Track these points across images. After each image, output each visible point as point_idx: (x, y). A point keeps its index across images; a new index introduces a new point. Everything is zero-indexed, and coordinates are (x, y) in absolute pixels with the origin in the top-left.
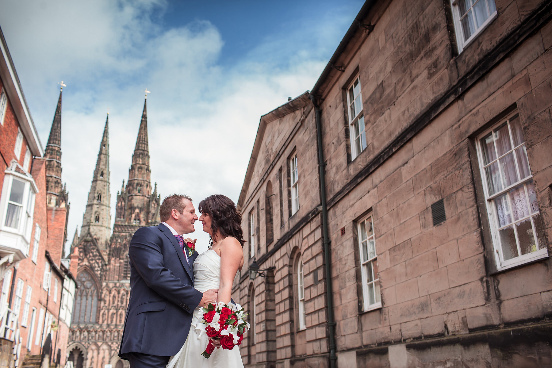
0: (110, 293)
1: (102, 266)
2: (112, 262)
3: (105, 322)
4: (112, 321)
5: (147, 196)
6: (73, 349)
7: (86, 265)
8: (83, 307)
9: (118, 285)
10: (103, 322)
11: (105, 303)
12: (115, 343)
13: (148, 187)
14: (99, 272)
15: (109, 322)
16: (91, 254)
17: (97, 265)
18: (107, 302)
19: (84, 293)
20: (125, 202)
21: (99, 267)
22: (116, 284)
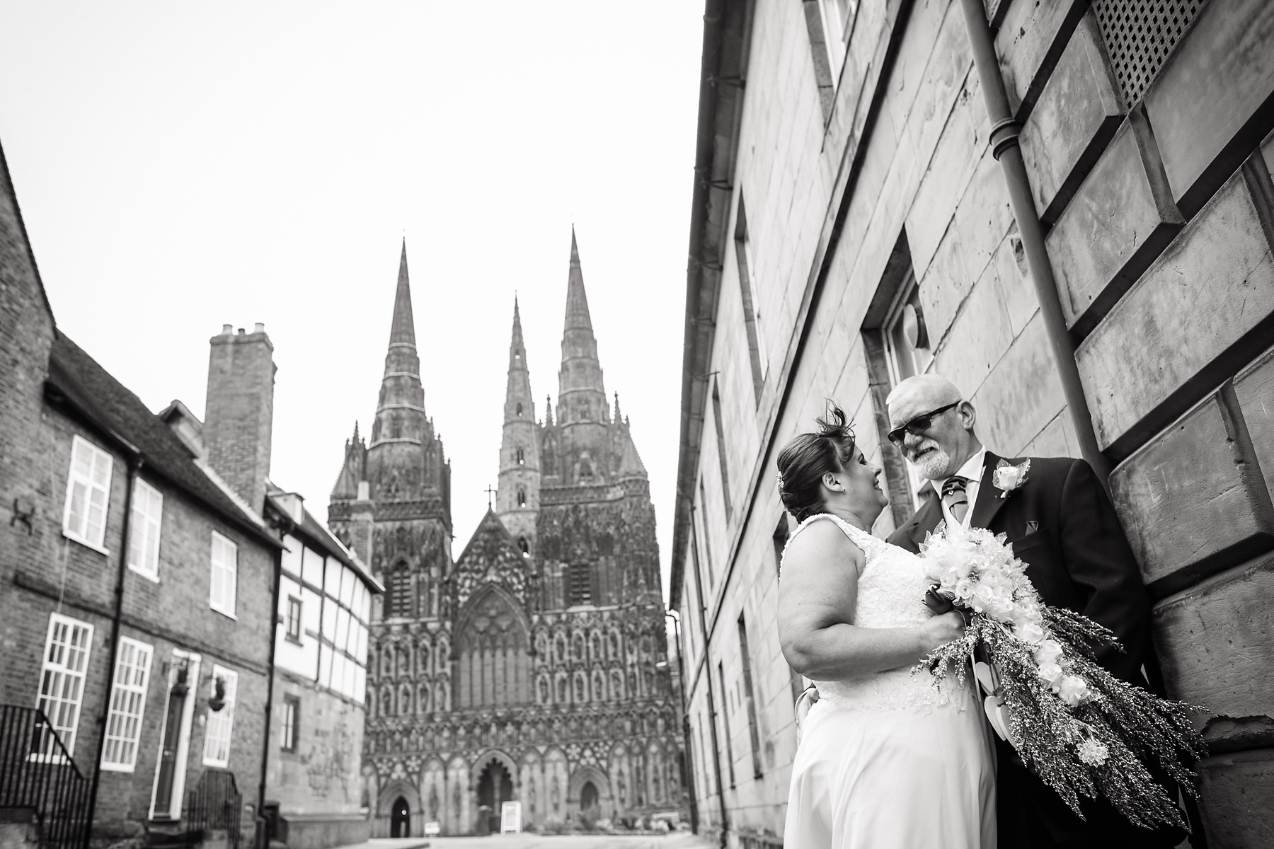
0: (551, 636)
1: (526, 580)
2: (547, 570)
3: (549, 702)
4: (563, 697)
5: (602, 422)
6: (488, 765)
7: (492, 581)
8: (499, 673)
9: (564, 617)
10: (544, 700)
11: (543, 660)
12: (573, 746)
13: (602, 405)
14: (522, 593)
15: (558, 700)
16: (501, 558)
17: (515, 580)
18: (548, 657)
19: (499, 643)
20: (556, 440)
21: (520, 583)
22: (559, 615)
